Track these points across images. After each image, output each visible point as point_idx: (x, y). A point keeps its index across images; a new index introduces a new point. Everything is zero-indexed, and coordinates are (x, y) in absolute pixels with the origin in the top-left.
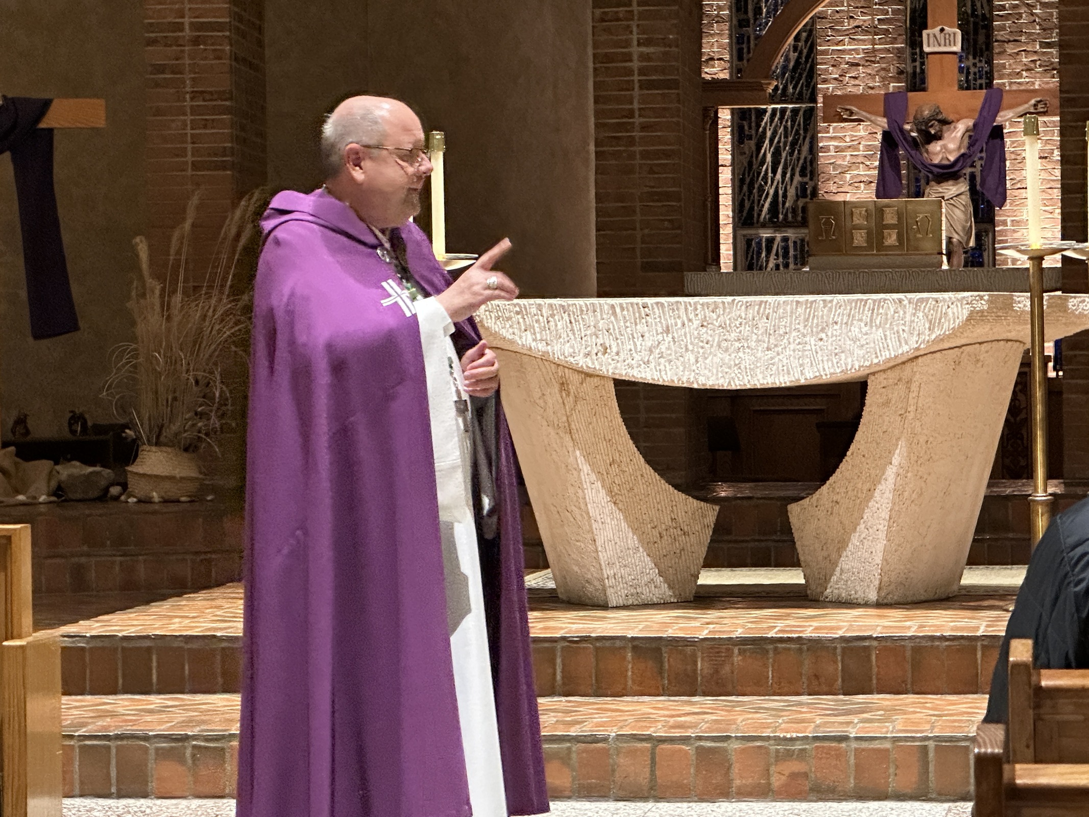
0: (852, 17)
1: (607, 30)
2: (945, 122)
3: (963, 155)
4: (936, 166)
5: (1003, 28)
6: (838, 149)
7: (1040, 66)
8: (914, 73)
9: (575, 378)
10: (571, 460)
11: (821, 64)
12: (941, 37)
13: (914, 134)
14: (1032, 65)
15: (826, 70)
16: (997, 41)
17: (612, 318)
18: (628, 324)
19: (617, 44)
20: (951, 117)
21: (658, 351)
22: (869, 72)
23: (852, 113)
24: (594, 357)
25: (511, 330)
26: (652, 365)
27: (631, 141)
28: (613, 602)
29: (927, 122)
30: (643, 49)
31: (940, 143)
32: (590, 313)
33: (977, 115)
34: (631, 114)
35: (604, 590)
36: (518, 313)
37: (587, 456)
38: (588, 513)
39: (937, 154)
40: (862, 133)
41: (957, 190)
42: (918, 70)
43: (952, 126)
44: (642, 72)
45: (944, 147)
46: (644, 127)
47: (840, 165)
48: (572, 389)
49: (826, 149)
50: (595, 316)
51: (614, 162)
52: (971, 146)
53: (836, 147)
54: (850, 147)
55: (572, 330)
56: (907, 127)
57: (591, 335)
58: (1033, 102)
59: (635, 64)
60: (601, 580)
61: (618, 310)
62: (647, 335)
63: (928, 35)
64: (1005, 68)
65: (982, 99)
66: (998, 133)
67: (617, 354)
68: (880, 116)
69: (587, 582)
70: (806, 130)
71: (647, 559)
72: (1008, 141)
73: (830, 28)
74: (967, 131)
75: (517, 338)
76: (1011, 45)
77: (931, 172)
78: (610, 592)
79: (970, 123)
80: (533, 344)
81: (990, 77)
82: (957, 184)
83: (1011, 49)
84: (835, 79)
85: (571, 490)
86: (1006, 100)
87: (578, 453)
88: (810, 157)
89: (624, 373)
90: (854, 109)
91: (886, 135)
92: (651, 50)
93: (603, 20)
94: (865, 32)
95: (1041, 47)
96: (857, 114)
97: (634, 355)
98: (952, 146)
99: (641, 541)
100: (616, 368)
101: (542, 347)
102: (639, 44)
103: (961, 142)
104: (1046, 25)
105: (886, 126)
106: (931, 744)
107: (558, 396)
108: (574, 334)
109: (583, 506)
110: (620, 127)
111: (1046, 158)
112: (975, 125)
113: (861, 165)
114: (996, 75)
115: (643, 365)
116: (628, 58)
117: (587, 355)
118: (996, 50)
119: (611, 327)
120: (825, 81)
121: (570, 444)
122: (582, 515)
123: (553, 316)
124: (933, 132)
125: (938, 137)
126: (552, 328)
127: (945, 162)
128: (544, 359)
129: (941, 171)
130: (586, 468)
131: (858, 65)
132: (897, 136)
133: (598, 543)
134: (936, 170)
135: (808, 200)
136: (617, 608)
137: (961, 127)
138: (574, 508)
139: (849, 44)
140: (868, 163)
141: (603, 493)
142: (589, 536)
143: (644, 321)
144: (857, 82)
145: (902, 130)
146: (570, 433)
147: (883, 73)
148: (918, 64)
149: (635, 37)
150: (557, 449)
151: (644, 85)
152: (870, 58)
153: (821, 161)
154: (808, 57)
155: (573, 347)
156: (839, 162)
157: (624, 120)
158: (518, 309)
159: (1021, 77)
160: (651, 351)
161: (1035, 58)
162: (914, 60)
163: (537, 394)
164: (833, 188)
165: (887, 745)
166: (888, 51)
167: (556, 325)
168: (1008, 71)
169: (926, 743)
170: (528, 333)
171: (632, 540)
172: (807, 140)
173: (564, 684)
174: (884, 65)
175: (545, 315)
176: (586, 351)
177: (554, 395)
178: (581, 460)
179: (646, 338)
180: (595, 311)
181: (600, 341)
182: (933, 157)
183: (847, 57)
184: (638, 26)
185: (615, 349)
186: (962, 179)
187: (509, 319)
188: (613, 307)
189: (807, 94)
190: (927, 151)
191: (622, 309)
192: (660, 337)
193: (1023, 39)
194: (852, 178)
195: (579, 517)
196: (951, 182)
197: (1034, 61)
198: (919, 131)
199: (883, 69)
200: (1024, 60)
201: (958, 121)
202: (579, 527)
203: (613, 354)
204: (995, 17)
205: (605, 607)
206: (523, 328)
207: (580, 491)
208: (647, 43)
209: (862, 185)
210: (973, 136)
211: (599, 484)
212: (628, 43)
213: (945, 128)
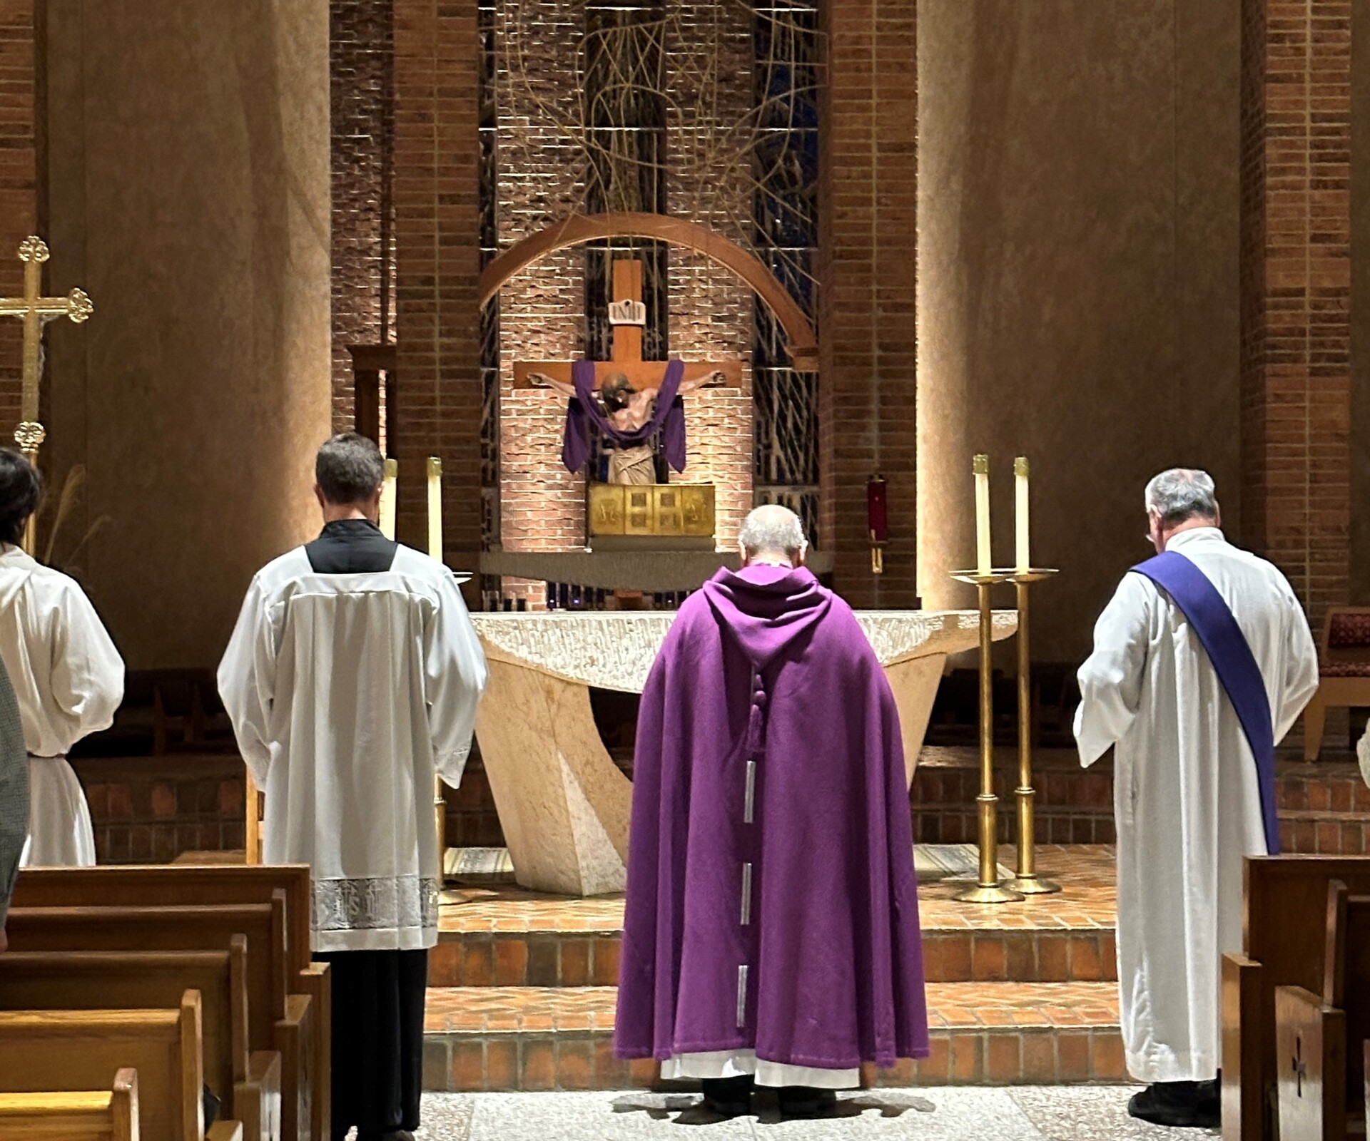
0: (533, 287)
1: (411, 321)
2: (631, 391)
3: (648, 423)
4: (623, 433)
5: (677, 302)
6: (520, 413)
7: (712, 338)
8: (592, 342)
9: (558, 687)
10: (553, 762)
11: (504, 330)
12: (626, 311)
13: (601, 402)
14: (704, 338)
15: (509, 336)
16: (672, 313)
17: (600, 633)
18: (614, 639)
19: (419, 335)
20: (635, 387)
21: (641, 663)
22: (550, 339)
23: (541, 380)
24: (583, 668)
25: (509, 644)
26: (635, 676)
27: (432, 428)
28: (586, 892)
29: (615, 391)
30: (446, 340)
31: (626, 410)
32: (580, 629)
33: (659, 385)
34: (432, 401)
35: (579, 881)
36: (515, 628)
37: (568, 758)
38: (567, 811)
39: (623, 421)
40: (543, 398)
41: (641, 455)
42: (595, 339)
43: (637, 394)
44: (444, 361)
45: (630, 415)
46: (445, 414)
47: (521, 428)
48: (556, 697)
49: (508, 412)
50: (584, 631)
51: (416, 447)
52: (653, 416)
53: (518, 410)
54: (531, 410)
55: (564, 644)
56: (595, 395)
57: (580, 649)
58: (712, 374)
59: (437, 354)
60: (577, 872)
61: (605, 625)
62: (631, 649)
63: (614, 308)
64: (679, 339)
65: (664, 371)
66: (678, 402)
67: (604, 666)
68: (567, 383)
69: (562, 873)
70: (487, 394)
71: (614, 851)
72: (686, 406)
73: (513, 296)
74: (652, 400)
75: (514, 651)
76: (685, 318)
77: (619, 439)
78: (584, 881)
79: (655, 392)
80: (529, 658)
81: (664, 347)
82: (642, 450)
83: (684, 321)
84: (518, 345)
85: (550, 789)
86: (687, 371)
87: (560, 756)
88: (490, 419)
89: (609, 683)
90: (544, 376)
91: (573, 403)
92: (452, 340)
93: (407, 311)
94: (547, 301)
95: (713, 321)
96: (546, 381)
97: (619, 667)
98: (637, 414)
99: (608, 834)
100: (602, 679)
101: (537, 659)
102: (441, 335)
103: (646, 411)
104: (717, 300)
105: (574, 393)
106: (985, 1035)
107: (545, 704)
108: (565, 647)
109: (562, 803)
110: (420, 414)
111: (716, 425)
112: (659, 395)
113: (542, 429)
114: (670, 345)
115: (627, 677)
116: (430, 348)
117: (576, 667)
118: (670, 323)
119: (598, 641)
120: (507, 347)
121: (553, 748)
122: (560, 812)
123: (546, 631)
124: (620, 400)
125: (624, 406)
126: (546, 642)
127: (632, 430)
128: (539, 671)
129: (628, 438)
130: (565, 768)
131: (539, 332)
132: (584, 402)
133: (576, 838)
134: (624, 437)
135: (488, 460)
136: (590, 897)
137: (646, 396)
138: (552, 805)
139: (532, 312)
140: (549, 426)
141: (579, 791)
142: (567, 830)
143: (628, 636)
144: (537, 349)
145: (590, 398)
146: (554, 736)
147: (563, 341)
148: (595, 332)
149: (436, 329)
150: (539, 751)
151: (445, 374)
152: (551, 326)
153: (504, 424)
154: (490, 322)
155: (564, 659)
156: (521, 425)
157: (426, 407)
158: (515, 624)
159: (694, 348)
160: (634, 663)
161: (708, 330)
162: (591, 329)
163: (520, 700)
164: (514, 450)
165: (947, 1037)
166: (568, 320)
167: (549, 640)
168: (681, 342)
169: (980, 1034)
170: (524, 646)
171: (602, 834)
172: (489, 404)
173: (595, 974)
174: (564, 334)
175: (540, 629)
176: (576, 663)
177: (538, 703)
178: (562, 761)
179: (630, 651)
180: (584, 626)
181: (588, 654)
182: (620, 424)
183: (529, 324)
184: (440, 317)
185: (601, 662)
186: (646, 446)
187: (508, 633)
188: (600, 623)
189: (488, 358)
190: (614, 419)
191: (609, 625)
192: (642, 651)
193: (696, 312)
194: (533, 440)
195: (556, 813)
196: (636, 449)
197: (706, 334)
198: (605, 399)
199: (564, 337)
200: (698, 332)
201: (642, 390)
202: (556, 822)
203: (600, 666)
204: (670, 292)
205: (579, 896)
206: (520, 641)
207: (560, 790)
208: (449, 334)
209: (542, 447)
210: (656, 405)
211: (576, 783)
212: (429, 334)
213: (631, 396)
